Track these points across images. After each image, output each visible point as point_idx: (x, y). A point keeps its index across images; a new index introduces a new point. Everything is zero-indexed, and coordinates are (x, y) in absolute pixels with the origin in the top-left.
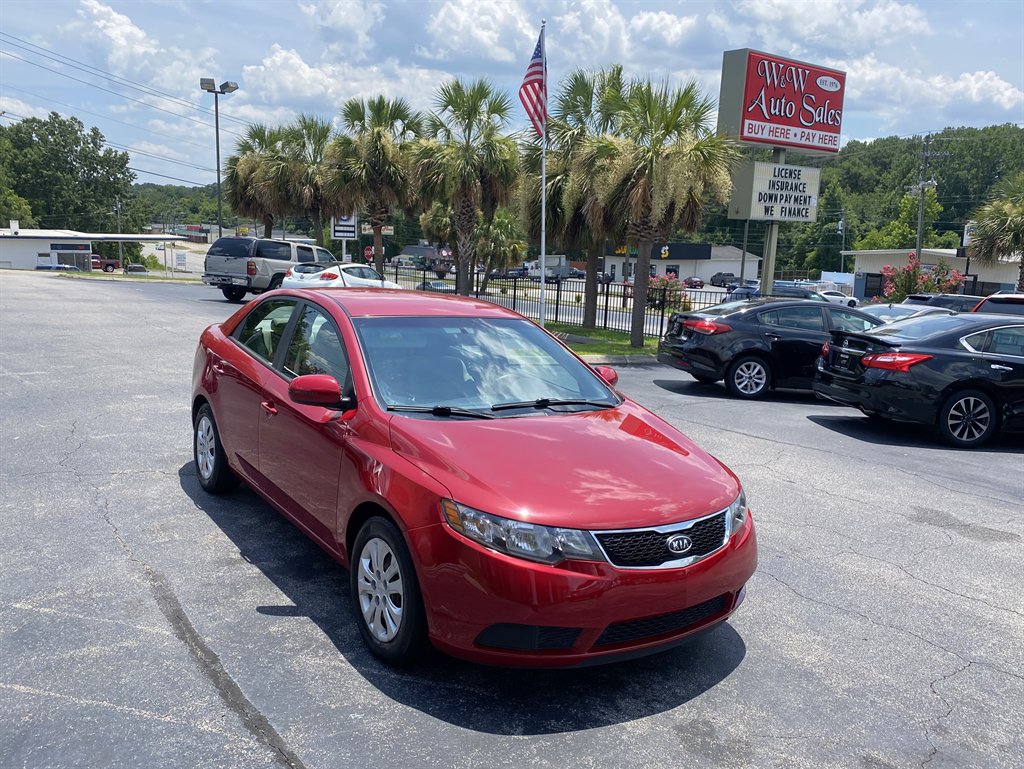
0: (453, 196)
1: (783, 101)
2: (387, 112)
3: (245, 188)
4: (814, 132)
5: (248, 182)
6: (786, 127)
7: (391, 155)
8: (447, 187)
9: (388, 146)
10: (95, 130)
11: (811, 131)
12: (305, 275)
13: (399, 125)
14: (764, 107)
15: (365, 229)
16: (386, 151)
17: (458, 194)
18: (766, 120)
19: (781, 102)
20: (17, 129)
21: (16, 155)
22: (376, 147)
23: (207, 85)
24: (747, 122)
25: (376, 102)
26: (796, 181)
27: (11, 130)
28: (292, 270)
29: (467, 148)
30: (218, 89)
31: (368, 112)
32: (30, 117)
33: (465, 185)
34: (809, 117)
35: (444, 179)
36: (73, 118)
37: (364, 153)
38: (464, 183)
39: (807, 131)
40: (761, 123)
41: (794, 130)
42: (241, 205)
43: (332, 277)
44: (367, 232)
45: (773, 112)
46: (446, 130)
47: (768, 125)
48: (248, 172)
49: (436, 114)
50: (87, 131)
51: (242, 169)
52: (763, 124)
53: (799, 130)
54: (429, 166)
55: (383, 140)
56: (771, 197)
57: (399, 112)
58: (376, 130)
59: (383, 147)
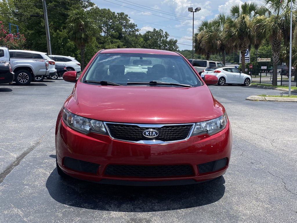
0: (269, 37)
2: (248, 9)
3: (200, 44)
5: (201, 41)
7: (248, 25)
8: (266, 34)
9: (247, 21)
10: (166, 33)
12: (208, 72)
13: (253, 13)
15: (259, 60)
16: (246, 23)
17: (271, 36)
20: (145, 35)
21: (144, 43)
22: (243, 23)
23: (190, 10)
25: (244, 5)
27: (144, 35)
28: (205, 70)
29: (277, 17)
30: (194, 11)
31: (241, 10)
32: (148, 31)
33: (275, 32)
35: (265, 31)
36: (160, 30)
37: (238, 26)
38: (274, 32)
42: (198, 50)
43: (218, 72)
44: (259, 61)
46: (269, 12)
48: (201, 38)
49: (264, 5)
50: (164, 33)
51: (198, 37)
54: (260, 26)
55: (245, 19)
57: (252, 8)
58: (242, 16)
59: (245, 22)
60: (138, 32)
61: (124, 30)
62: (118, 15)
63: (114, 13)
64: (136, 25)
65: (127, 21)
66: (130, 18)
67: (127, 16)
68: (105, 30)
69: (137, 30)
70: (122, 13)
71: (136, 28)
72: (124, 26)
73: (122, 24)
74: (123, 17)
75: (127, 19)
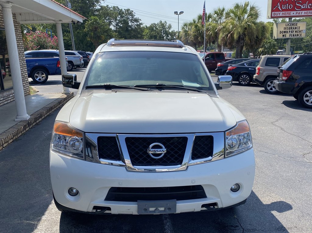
1: (287, 5)
4: (302, 11)
6: (289, 12)
11: (300, 12)
14: (279, 8)
18: (281, 11)
19: (286, 5)
23: (176, 13)
24: (273, 13)
26: (296, 26)
34: (299, 7)
39: (298, 12)
40: (278, 12)
41: (292, 12)
45: (283, 8)
47: (281, 12)
52: (279, 12)
53: (295, 12)
56: (285, 32)
60: (142, 25)
61: (130, 24)
62: (124, 11)
63: (122, 9)
64: (140, 20)
65: (132, 16)
66: (135, 13)
67: (133, 11)
68: (114, 24)
69: (141, 24)
70: (128, 9)
71: (140, 22)
72: (130, 20)
73: (128, 18)
74: (129, 12)
75: (133, 14)
